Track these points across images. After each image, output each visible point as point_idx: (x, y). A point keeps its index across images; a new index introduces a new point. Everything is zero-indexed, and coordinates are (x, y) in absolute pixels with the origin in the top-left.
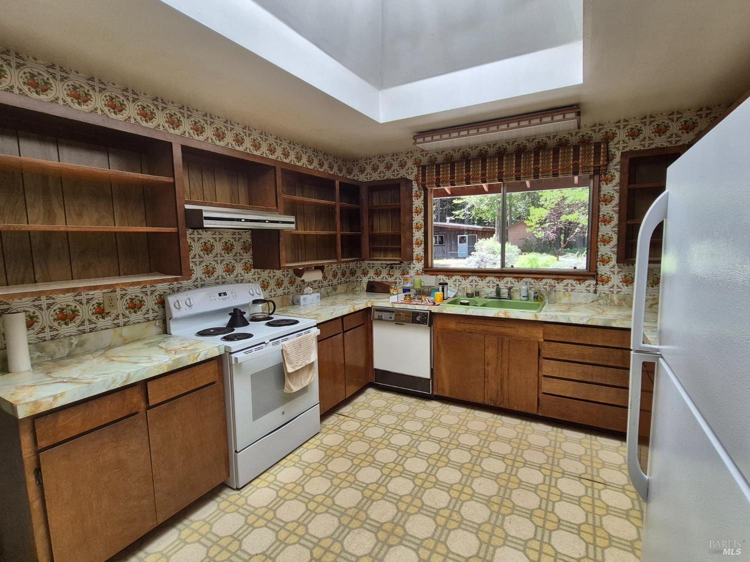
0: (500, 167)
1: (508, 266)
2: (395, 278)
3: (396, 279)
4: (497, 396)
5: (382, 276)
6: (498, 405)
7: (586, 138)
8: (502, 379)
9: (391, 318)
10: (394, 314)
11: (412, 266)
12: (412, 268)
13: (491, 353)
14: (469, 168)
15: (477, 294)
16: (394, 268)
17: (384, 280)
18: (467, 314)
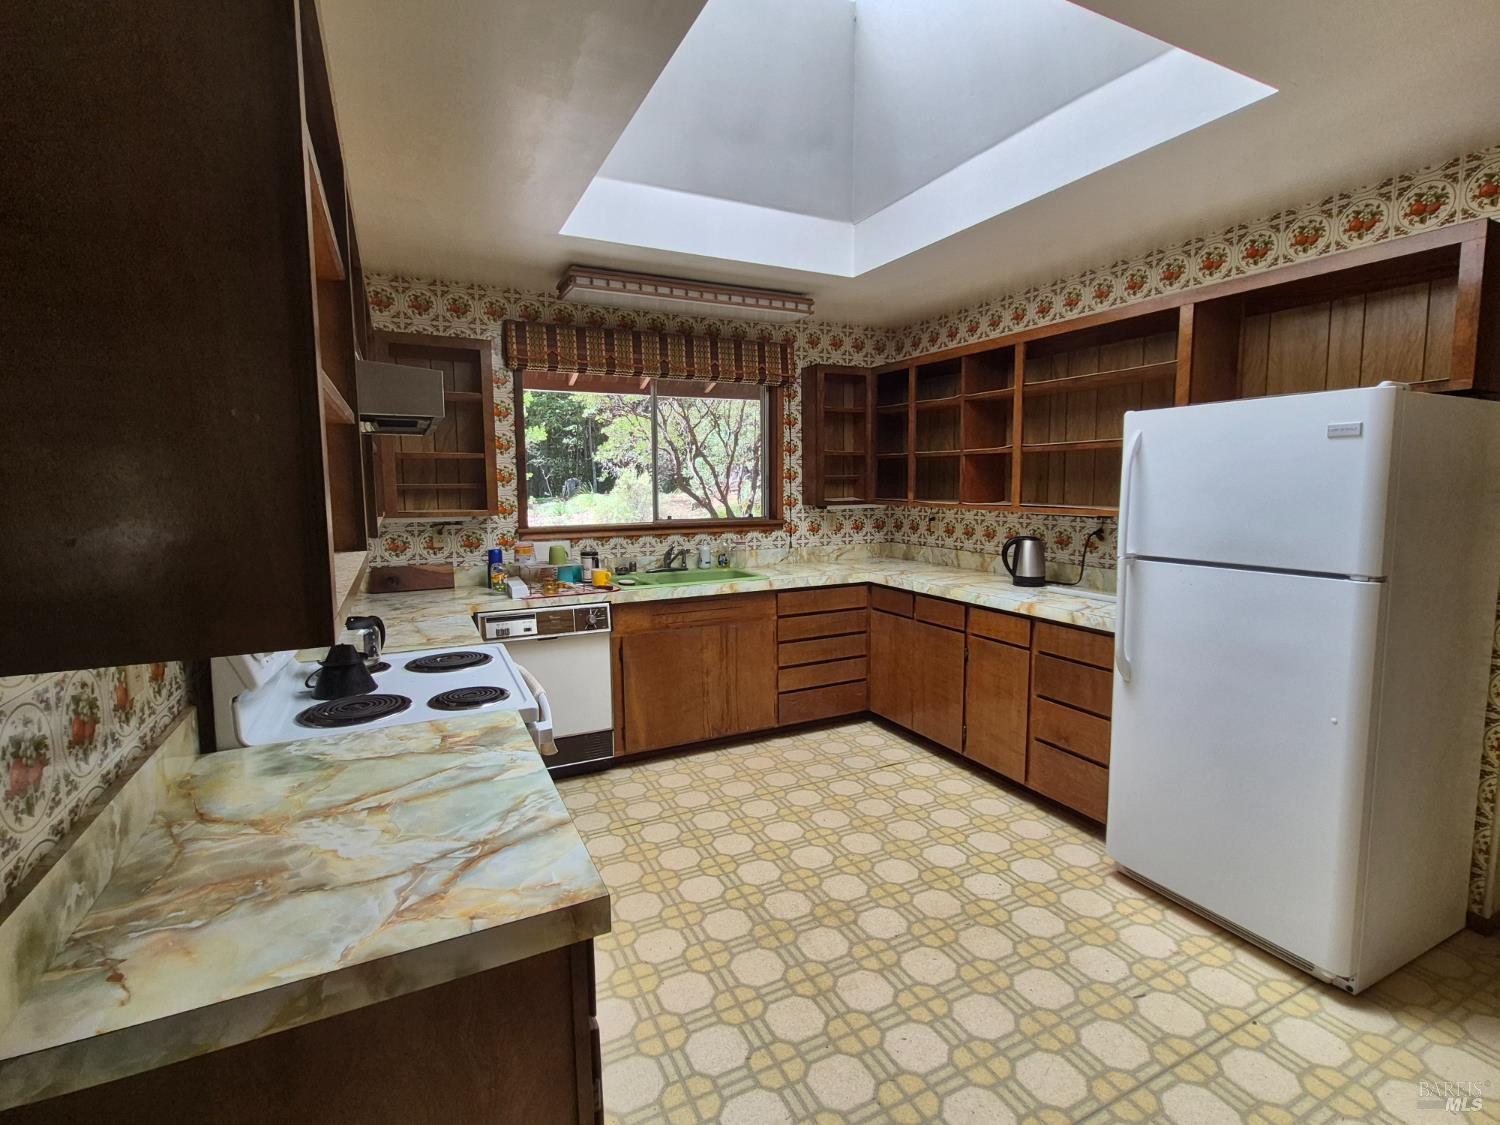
0: (664, 354)
1: (663, 517)
2: (446, 553)
3: (450, 555)
4: (723, 719)
5: (409, 553)
6: (724, 733)
7: (766, 334)
8: (728, 692)
9: (529, 630)
10: (534, 621)
11: (490, 526)
12: (489, 530)
13: (710, 655)
14: (613, 344)
15: (632, 567)
16: (445, 533)
17: (417, 561)
18: (675, 596)
